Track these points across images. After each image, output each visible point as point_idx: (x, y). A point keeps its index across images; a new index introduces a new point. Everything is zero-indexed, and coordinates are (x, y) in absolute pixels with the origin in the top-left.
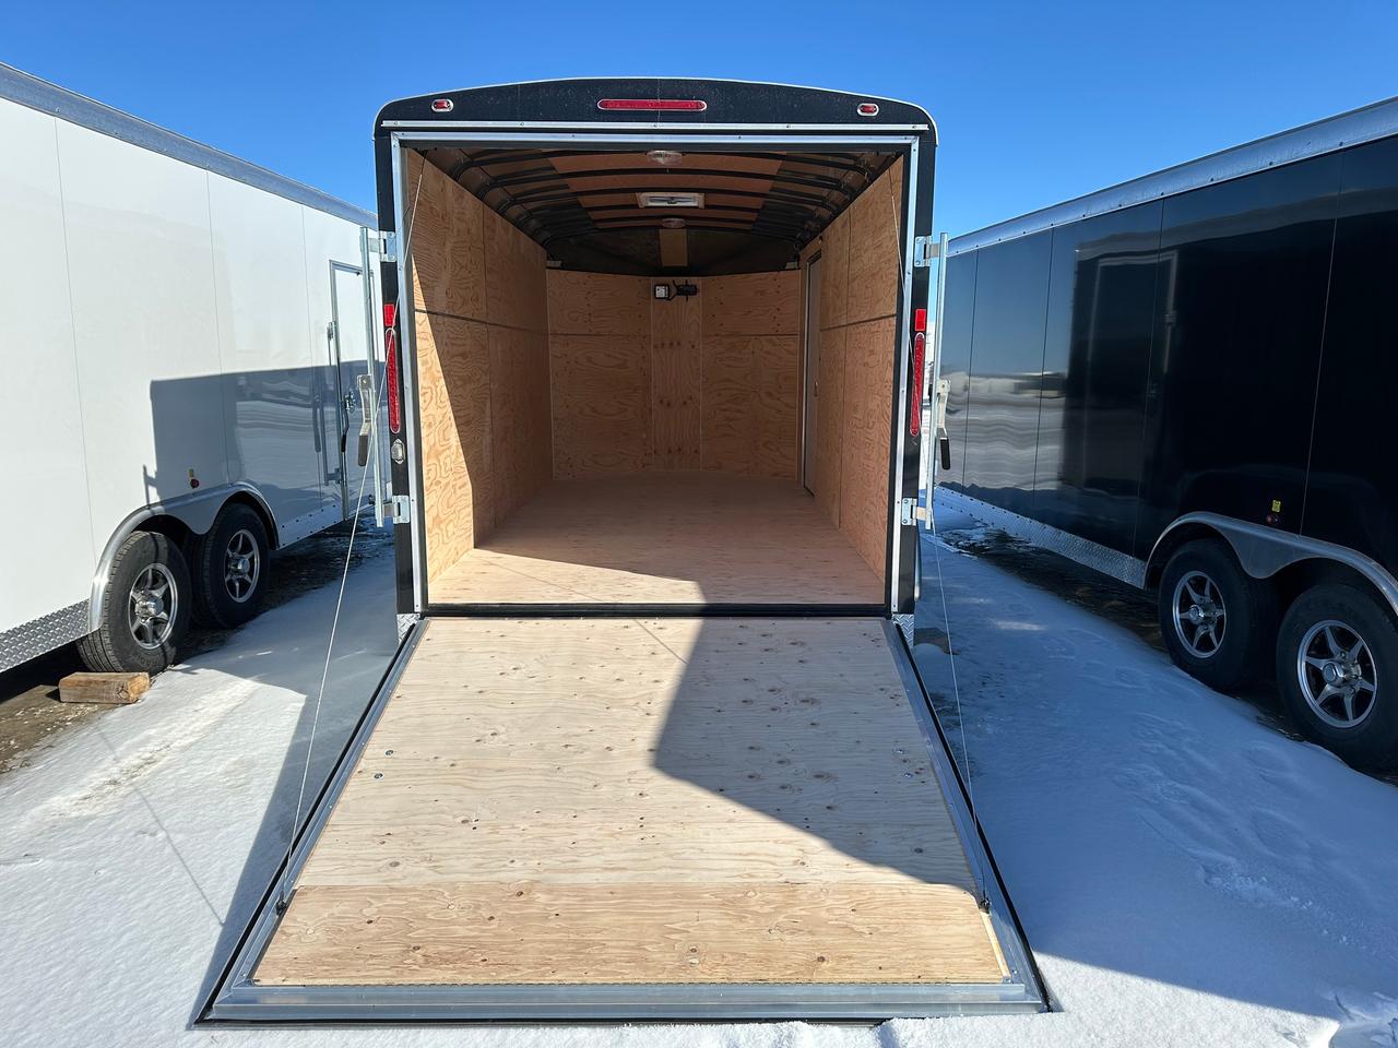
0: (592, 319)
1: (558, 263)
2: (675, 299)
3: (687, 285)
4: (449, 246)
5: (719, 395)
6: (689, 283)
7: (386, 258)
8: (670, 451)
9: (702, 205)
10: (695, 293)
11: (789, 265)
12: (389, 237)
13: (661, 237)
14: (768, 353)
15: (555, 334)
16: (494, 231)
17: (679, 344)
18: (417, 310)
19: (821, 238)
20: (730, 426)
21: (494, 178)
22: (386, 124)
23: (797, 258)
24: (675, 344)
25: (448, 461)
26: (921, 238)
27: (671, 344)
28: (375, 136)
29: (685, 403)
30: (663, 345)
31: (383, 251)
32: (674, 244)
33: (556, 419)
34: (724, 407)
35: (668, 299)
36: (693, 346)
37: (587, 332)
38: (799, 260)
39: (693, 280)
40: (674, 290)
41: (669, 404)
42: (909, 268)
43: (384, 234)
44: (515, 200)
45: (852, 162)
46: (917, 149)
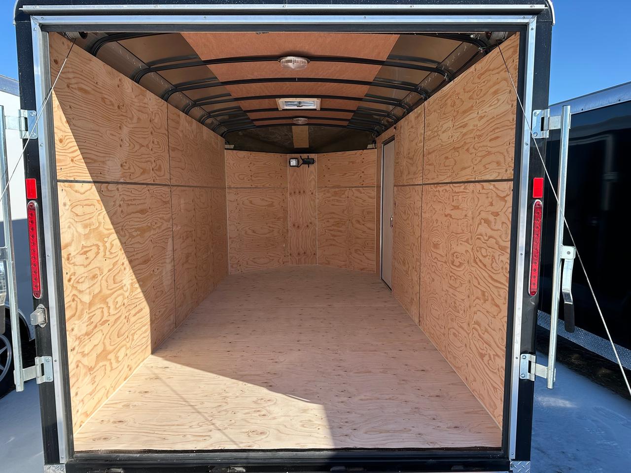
0: (253, 178)
1: (232, 146)
2: (301, 166)
3: (308, 158)
4: (125, 130)
5: (328, 221)
6: (310, 157)
7: (28, 136)
8: (299, 254)
9: (318, 108)
10: (313, 163)
11: (369, 146)
12: (30, 116)
13: (293, 131)
14: (357, 197)
15: (230, 188)
16: (178, 123)
17: (304, 192)
18: (60, 181)
19: (395, 128)
20: (334, 240)
21: (147, 64)
22: (25, 8)
23: (374, 142)
24: (302, 192)
25: (120, 299)
26: (538, 112)
27: (300, 192)
28: (16, 19)
29: (308, 226)
30: (295, 192)
31: (23, 128)
32: (301, 135)
33: (230, 238)
34: (330, 228)
35: (298, 166)
36: (312, 193)
37: (250, 186)
38: (375, 143)
39: (312, 156)
40: (301, 162)
41: (298, 227)
42: (526, 139)
43: (25, 113)
44: (195, 104)
45: (434, 66)
46: (534, 27)
